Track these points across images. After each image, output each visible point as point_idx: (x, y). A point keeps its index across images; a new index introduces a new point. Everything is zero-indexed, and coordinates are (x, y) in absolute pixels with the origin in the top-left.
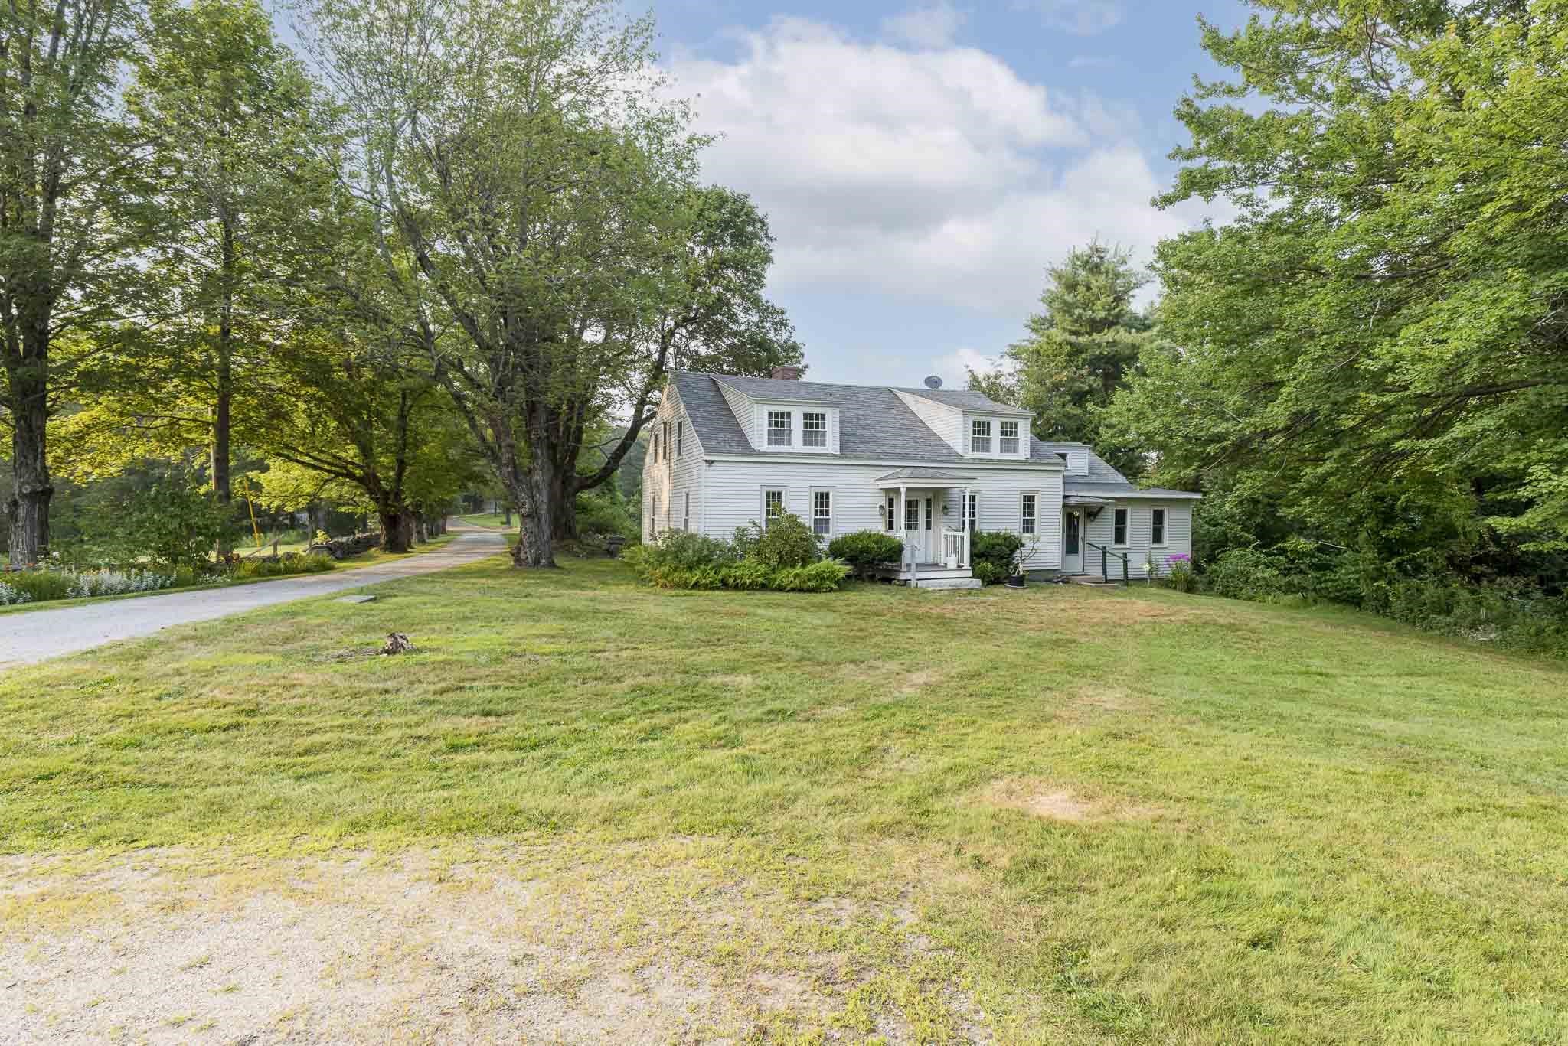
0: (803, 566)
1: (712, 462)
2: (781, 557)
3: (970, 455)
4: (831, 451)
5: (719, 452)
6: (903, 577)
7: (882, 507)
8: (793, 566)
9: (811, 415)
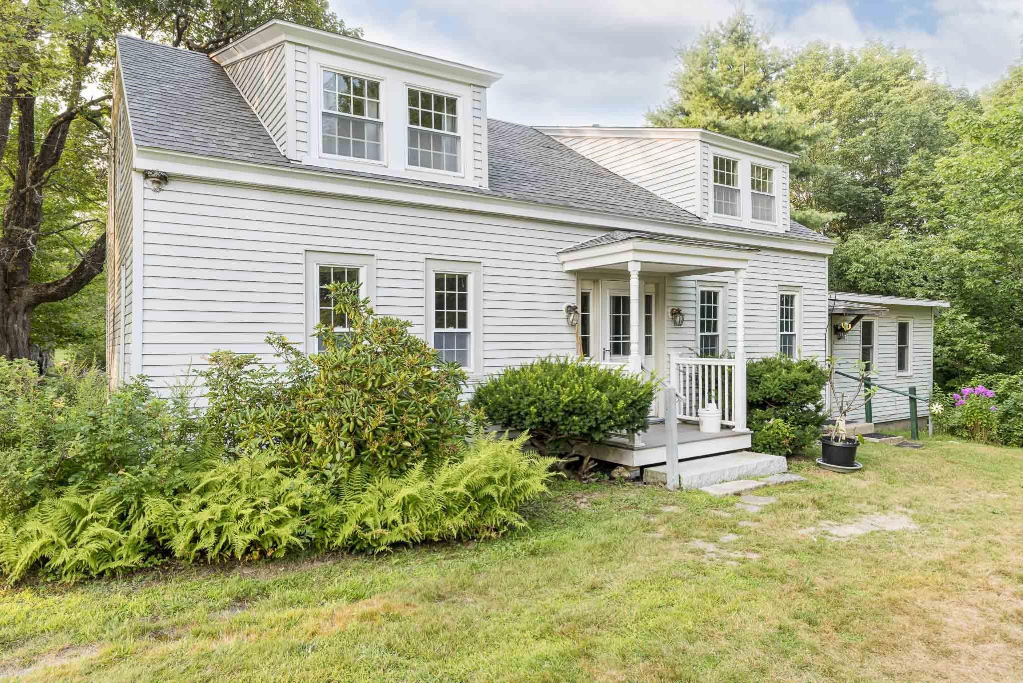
0: (429, 471)
1: (164, 179)
2: (360, 447)
3: (712, 218)
4: (470, 182)
5: (187, 153)
6: (638, 459)
7: (571, 309)
8: (398, 472)
9: (426, 96)
